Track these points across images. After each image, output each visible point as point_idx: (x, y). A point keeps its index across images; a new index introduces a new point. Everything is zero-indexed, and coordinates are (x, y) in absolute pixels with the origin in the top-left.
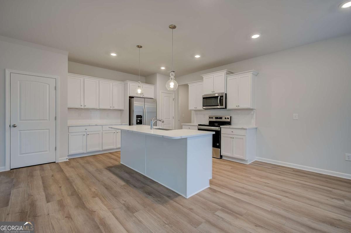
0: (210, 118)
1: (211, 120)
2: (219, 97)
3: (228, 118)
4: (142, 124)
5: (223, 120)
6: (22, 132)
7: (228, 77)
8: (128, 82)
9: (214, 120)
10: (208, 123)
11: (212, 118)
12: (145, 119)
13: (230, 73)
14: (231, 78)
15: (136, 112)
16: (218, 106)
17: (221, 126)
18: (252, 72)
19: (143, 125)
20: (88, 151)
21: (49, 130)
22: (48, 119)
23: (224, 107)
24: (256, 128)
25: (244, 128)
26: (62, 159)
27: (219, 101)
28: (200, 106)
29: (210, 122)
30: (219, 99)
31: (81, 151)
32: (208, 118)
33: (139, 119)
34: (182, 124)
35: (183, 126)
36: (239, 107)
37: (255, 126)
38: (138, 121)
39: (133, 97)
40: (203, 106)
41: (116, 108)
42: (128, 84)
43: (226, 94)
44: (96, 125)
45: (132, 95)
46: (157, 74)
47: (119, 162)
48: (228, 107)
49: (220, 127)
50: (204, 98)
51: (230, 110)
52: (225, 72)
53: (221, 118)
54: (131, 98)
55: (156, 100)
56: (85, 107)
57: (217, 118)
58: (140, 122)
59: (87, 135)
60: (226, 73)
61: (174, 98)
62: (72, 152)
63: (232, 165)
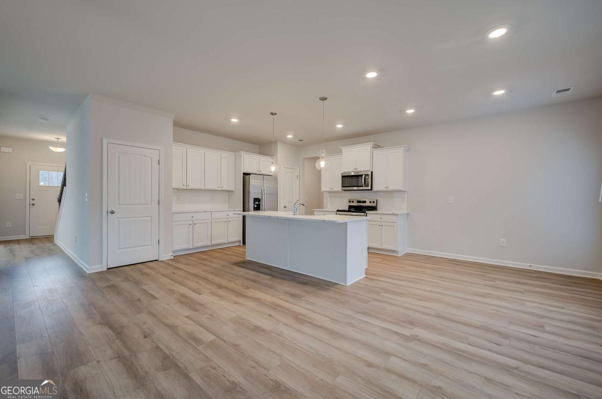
0: (350, 202)
1: (352, 204)
2: (364, 176)
3: (374, 202)
4: (260, 210)
5: (367, 204)
6: (120, 219)
7: (374, 151)
8: (242, 154)
9: (355, 204)
10: (347, 209)
11: (353, 202)
12: (264, 203)
13: (376, 147)
14: (378, 153)
15: (253, 194)
16: (362, 186)
17: (367, 212)
18: (403, 148)
19: (262, 211)
20: (194, 246)
21: (151, 219)
22: (150, 203)
23: (369, 188)
24: (408, 214)
25: (396, 213)
26: (166, 256)
27: (363, 181)
28: (338, 186)
29: (350, 207)
30: (363, 179)
31: (185, 246)
32: (348, 201)
33: (257, 203)
34: (314, 210)
35: (315, 212)
36: (388, 189)
37: (405, 211)
38: (256, 206)
39: (249, 174)
40: (342, 187)
41: (225, 188)
42: (242, 156)
43: (372, 172)
44: (205, 212)
45: (247, 171)
46: (279, 143)
47: (244, 258)
48: (375, 188)
49: (365, 212)
50: (343, 177)
51: (377, 192)
52: (371, 145)
53: (364, 202)
54: (245, 174)
55: (276, 178)
56: (188, 187)
57: (359, 202)
58: (258, 208)
59: (194, 225)
60: (373, 147)
61: (298, 174)
62: (177, 247)
63: (382, 257)
